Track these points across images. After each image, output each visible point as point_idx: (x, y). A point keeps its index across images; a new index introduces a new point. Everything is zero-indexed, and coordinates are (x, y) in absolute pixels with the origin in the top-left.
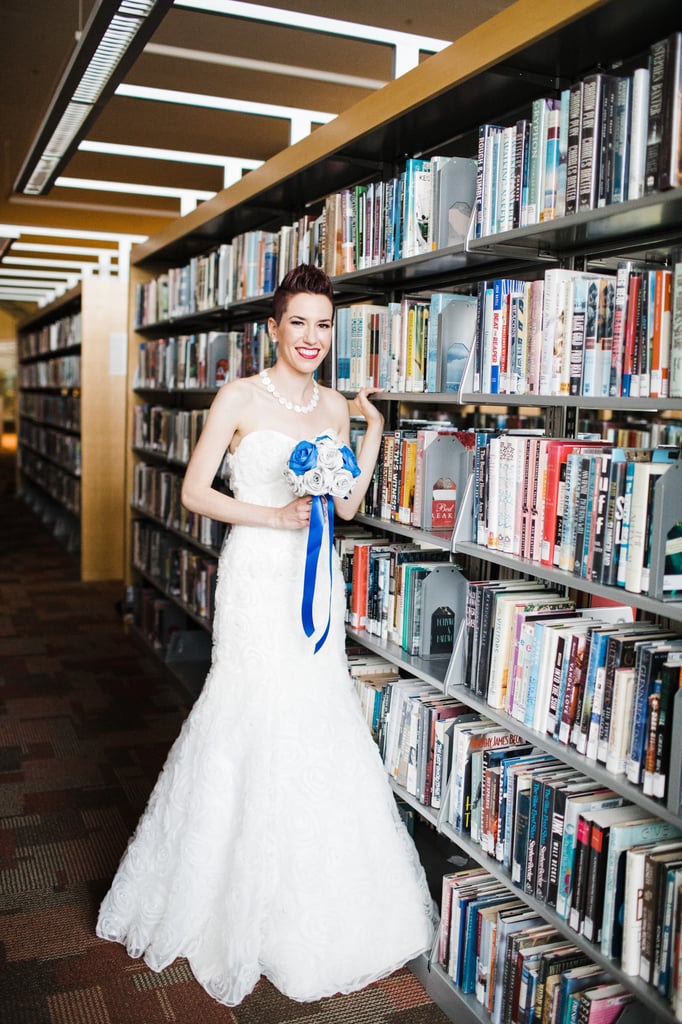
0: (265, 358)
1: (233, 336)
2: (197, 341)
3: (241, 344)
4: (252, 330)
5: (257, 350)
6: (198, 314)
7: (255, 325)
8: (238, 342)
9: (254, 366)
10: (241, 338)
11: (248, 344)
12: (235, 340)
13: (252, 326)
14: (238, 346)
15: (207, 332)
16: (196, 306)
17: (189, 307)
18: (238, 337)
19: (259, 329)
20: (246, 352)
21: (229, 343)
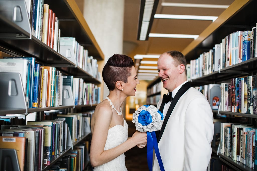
1: (223, 85)
4: (235, 82)
6: (204, 77)
8: (226, 88)
9: (237, 100)
10: (228, 86)
11: (232, 89)
14: (226, 90)
15: (208, 84)
16: (203, 73)
17: (200, 74)
18: (226, 85)
19: (240, 81)
20: (231, 92)
21: (220, 89)
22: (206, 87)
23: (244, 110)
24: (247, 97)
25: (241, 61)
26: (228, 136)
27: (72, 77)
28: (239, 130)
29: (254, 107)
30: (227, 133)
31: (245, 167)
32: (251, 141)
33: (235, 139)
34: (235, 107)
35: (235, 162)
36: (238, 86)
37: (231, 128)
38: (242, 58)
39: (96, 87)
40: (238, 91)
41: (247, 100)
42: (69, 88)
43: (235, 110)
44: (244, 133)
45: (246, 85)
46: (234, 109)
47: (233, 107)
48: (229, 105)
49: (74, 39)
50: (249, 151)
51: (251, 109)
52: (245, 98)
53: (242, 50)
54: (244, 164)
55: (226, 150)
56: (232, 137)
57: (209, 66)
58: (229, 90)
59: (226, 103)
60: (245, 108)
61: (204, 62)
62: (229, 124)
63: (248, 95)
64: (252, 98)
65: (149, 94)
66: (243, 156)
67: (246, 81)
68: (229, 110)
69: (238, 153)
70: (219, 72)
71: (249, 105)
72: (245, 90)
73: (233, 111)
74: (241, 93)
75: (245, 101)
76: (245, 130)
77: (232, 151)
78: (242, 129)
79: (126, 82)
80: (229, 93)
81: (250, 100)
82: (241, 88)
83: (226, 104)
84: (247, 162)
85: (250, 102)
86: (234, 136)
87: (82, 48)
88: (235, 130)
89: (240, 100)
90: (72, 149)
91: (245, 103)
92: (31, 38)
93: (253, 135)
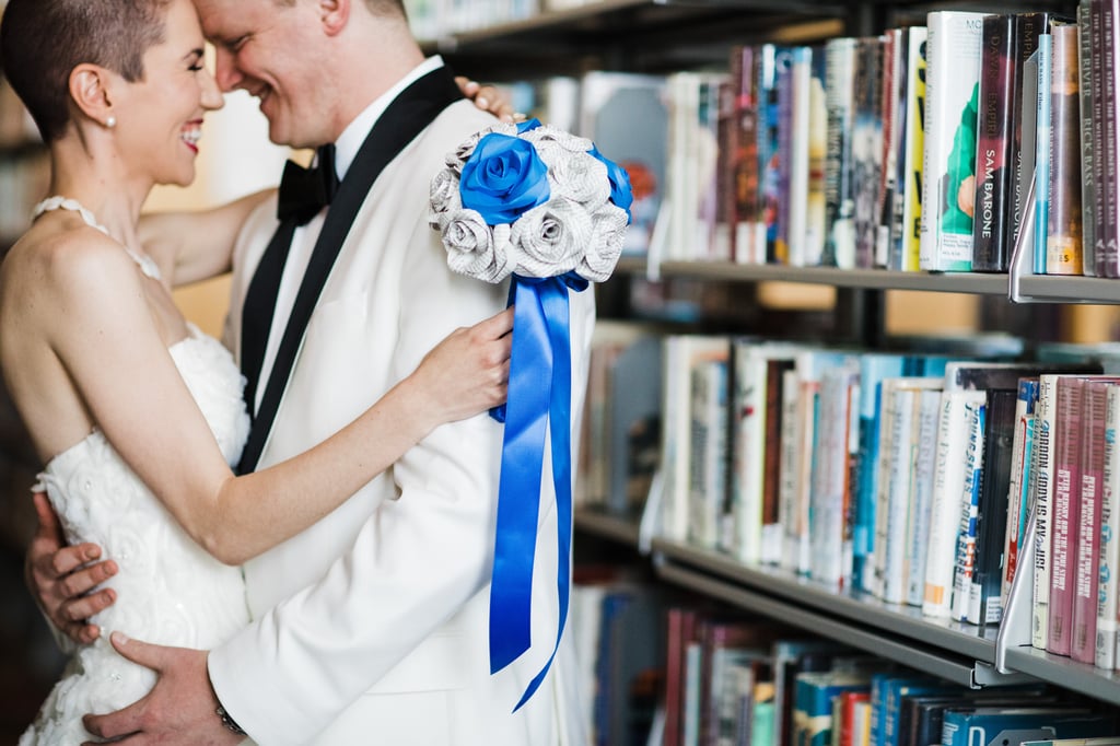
0: (813, 160)
1: (684, 88)
3: (713, 114)
4: (757, 70)
5: (779, 135)
6: (546, 18)
7: (769, 51)
8: (703, 106)
9: (769, 187)
10: (713, 96)
11: (741, 113)
12: (693, 99)
13: (757, 53)
14: (703, 119)
18: (704, 89)
19: (788, 64)
20: (733, 138)
21: (663, 112)
22: (560, 87)
23: (804, 248)
24: (822, 166)
26: (714, 416)
28: (778, 370)
29: (857, 226)
30: (705, 399)
31: (802, 581)
32: (841, 426)
33: (754, 431)
34: (753, 233)
35: (754, 567)
36: (773, 96)
37: (730, 366)
40: (774, 131)
41: (821, 184)
43: (752, 248)
44: (804, 386)
45: (820, 95)
46: (752, 243)
47: (744, 230)
48: (720, 218)
50: (829, 486)
51: (844, 234)
52: (814, 175)
54: (798, 572)
55: (696, 514)
56: (734, 417)
58: (722, 124)
59: (702, 202)
60: (808, 232)
62: (718, 346)
63: (829, 158)
64: (851, 174)
66: (793, 527)
67: (820, 68)
68: (722, 249)
69: (771, 514)
71: (833, 214)
72: (811, 125)
73: (743, 256)
74: (789, 145)
75: (812, 190)
77: (735, 506)
78: (790, 365)
79: (133, 72)
80: (722, 139)
81: (839, 188)
82: (789, 114)
83: (701, 215)
84: (814, 556)
85: (839, 197)
86: (748, 412)
88: (753, 375)
89: (785, 184)
91: (810, 202)
93: (850, 390)
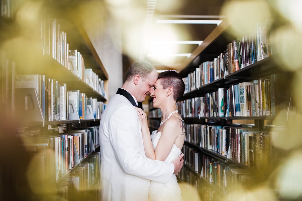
2: (191, 101)
4: (207, 96)
5: (209, 103)
8: (203, 100)
9: (209, 109)
11: (206, 101)
13: (207, 94)
14: (203, 102)
15: (194, 98)
16: (190, 89)
17: (189, 90)
18: (203, 98)
22: (193, 99)
23: (211, 115)
25: (209, 82)
27: (91, 98)
28: (210, 128)
30: (205, 132)
31: (213, 152)
32: (216, 134)
33: (209, 135)
35: (209, 150)
37: (206, 128)
38: (209, 80)
39: (104, 104)
42: (90, 106)
44: (213, 130)
45: (212, 98)
47: (207, 113)
49: (91, 69)
51: (215, 113)
52: (212, 107)
53: (209, 74)
54: (213, 151)
55: (204, 144)
56: (207, 133)
57: (194, 84)
59: (204, 111)
60: (212, 113)
61: (191, 80)
62: (205, 126)
63: (213, 105)
64: (215, 107)
65: (151, 108)
67: (212, 96)
68: (205, 115)
69: (211, 144)
70: (199, 89)
71: (214, 111)
73: (207, 116)
75: (212, 109)
76: (213, 127)
77: (207, 143)
80: (205, 104)
82: (210, 101)
84: (214, 149)
85: (214, 109)
87: (95, 74)
88: (208, 129)
90: (95, 151)
92: (79, 80)
93: (216, 130)
